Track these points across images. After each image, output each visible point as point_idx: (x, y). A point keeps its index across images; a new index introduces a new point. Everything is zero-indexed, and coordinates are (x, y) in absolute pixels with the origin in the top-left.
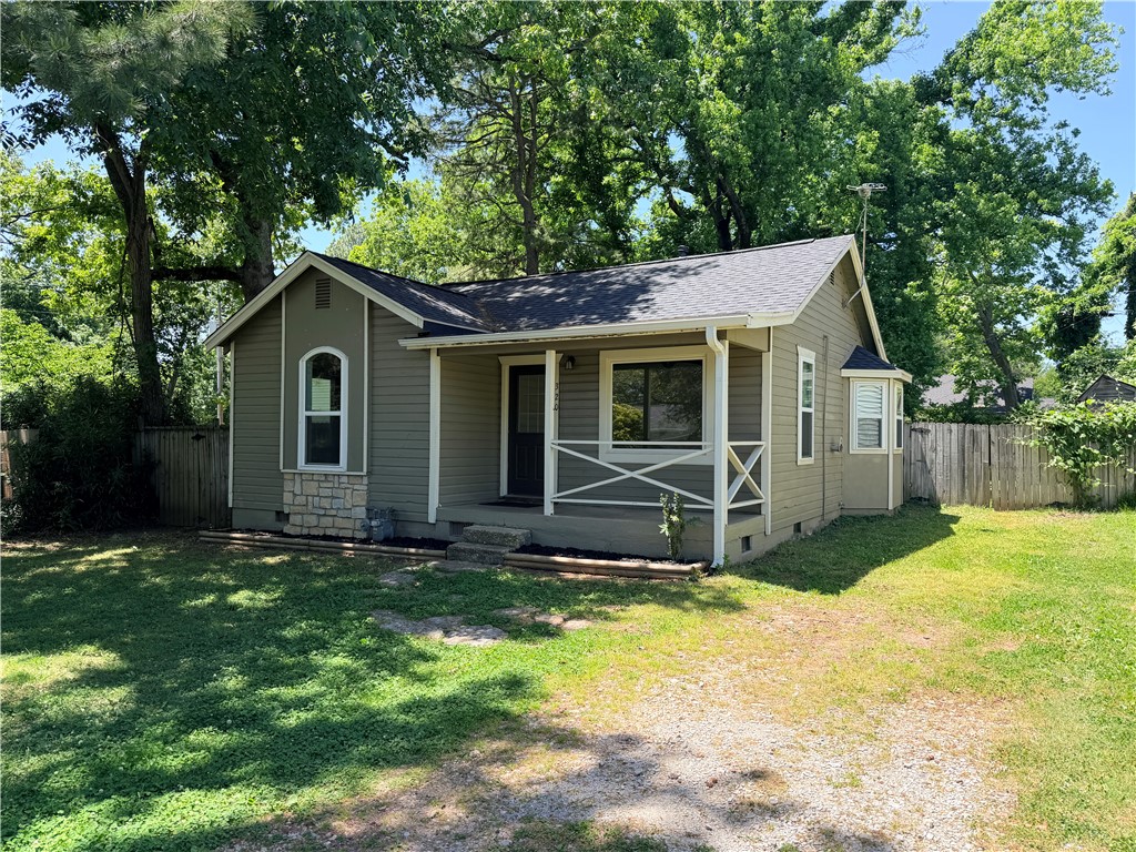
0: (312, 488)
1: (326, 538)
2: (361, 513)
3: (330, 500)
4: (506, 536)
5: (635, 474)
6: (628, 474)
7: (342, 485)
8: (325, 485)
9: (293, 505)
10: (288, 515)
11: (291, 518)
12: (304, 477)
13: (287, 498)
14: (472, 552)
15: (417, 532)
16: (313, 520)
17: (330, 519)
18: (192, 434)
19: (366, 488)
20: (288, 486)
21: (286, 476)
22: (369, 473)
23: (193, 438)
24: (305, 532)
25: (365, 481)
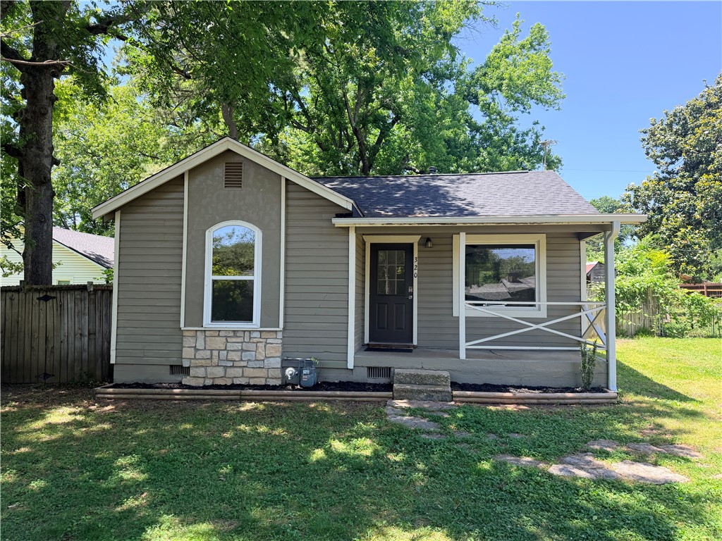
0: (219, 343)
1: (233, 386)
2: (277, 363)
3: (239, 353)
4: (439, 377)
5: (540, 326)
6: (535, 327)
7: (255, 340)
8: (234, 340)
9: (195, 358)
10: (189, 368)
11: (192, 372)
12: (207, 333)
13: (187, 353)
14: (420, 392)
15: (334, 377)
16: (219, 372)
17: (240, 370)
18: (37, 295)
19: (280, 341)
20: (188, 342)
21: (185, 334)
22: (284, 329)
23: (39, 299)
24: (209, 382)
25: (280, 335)
